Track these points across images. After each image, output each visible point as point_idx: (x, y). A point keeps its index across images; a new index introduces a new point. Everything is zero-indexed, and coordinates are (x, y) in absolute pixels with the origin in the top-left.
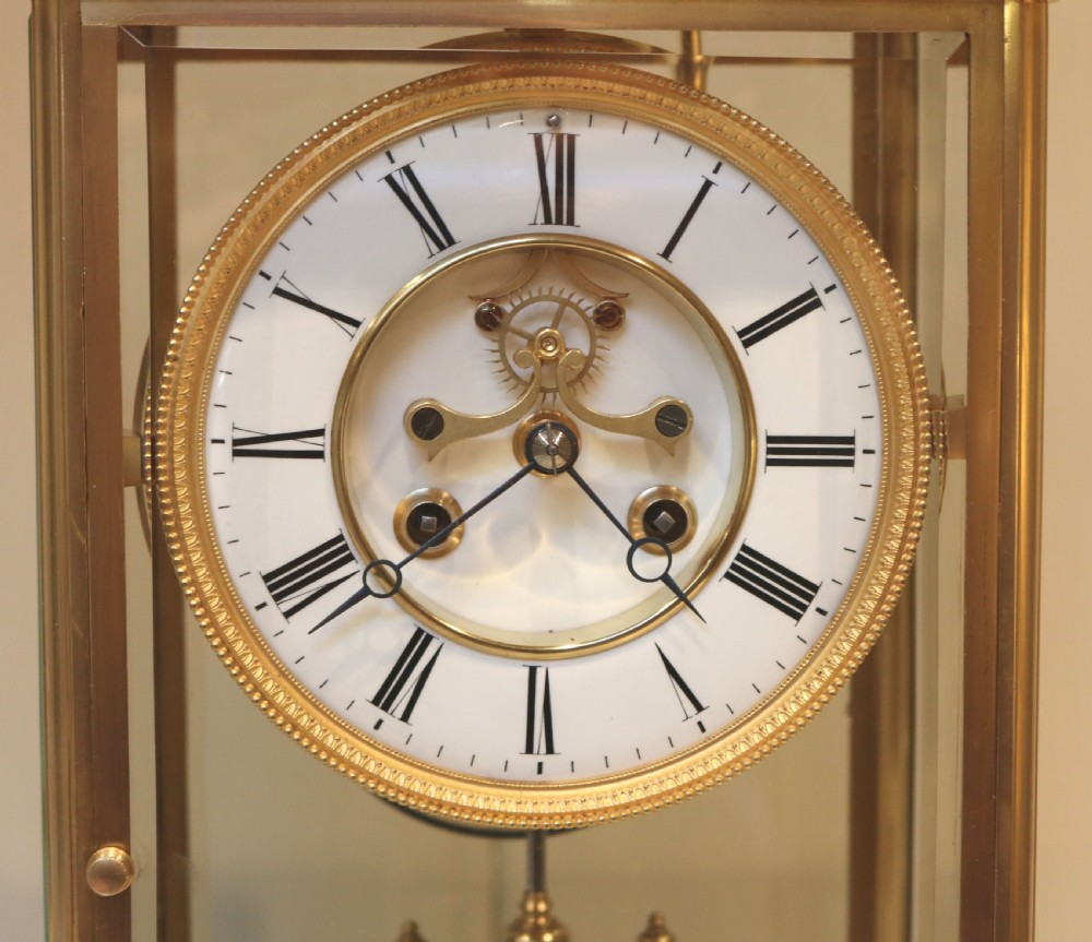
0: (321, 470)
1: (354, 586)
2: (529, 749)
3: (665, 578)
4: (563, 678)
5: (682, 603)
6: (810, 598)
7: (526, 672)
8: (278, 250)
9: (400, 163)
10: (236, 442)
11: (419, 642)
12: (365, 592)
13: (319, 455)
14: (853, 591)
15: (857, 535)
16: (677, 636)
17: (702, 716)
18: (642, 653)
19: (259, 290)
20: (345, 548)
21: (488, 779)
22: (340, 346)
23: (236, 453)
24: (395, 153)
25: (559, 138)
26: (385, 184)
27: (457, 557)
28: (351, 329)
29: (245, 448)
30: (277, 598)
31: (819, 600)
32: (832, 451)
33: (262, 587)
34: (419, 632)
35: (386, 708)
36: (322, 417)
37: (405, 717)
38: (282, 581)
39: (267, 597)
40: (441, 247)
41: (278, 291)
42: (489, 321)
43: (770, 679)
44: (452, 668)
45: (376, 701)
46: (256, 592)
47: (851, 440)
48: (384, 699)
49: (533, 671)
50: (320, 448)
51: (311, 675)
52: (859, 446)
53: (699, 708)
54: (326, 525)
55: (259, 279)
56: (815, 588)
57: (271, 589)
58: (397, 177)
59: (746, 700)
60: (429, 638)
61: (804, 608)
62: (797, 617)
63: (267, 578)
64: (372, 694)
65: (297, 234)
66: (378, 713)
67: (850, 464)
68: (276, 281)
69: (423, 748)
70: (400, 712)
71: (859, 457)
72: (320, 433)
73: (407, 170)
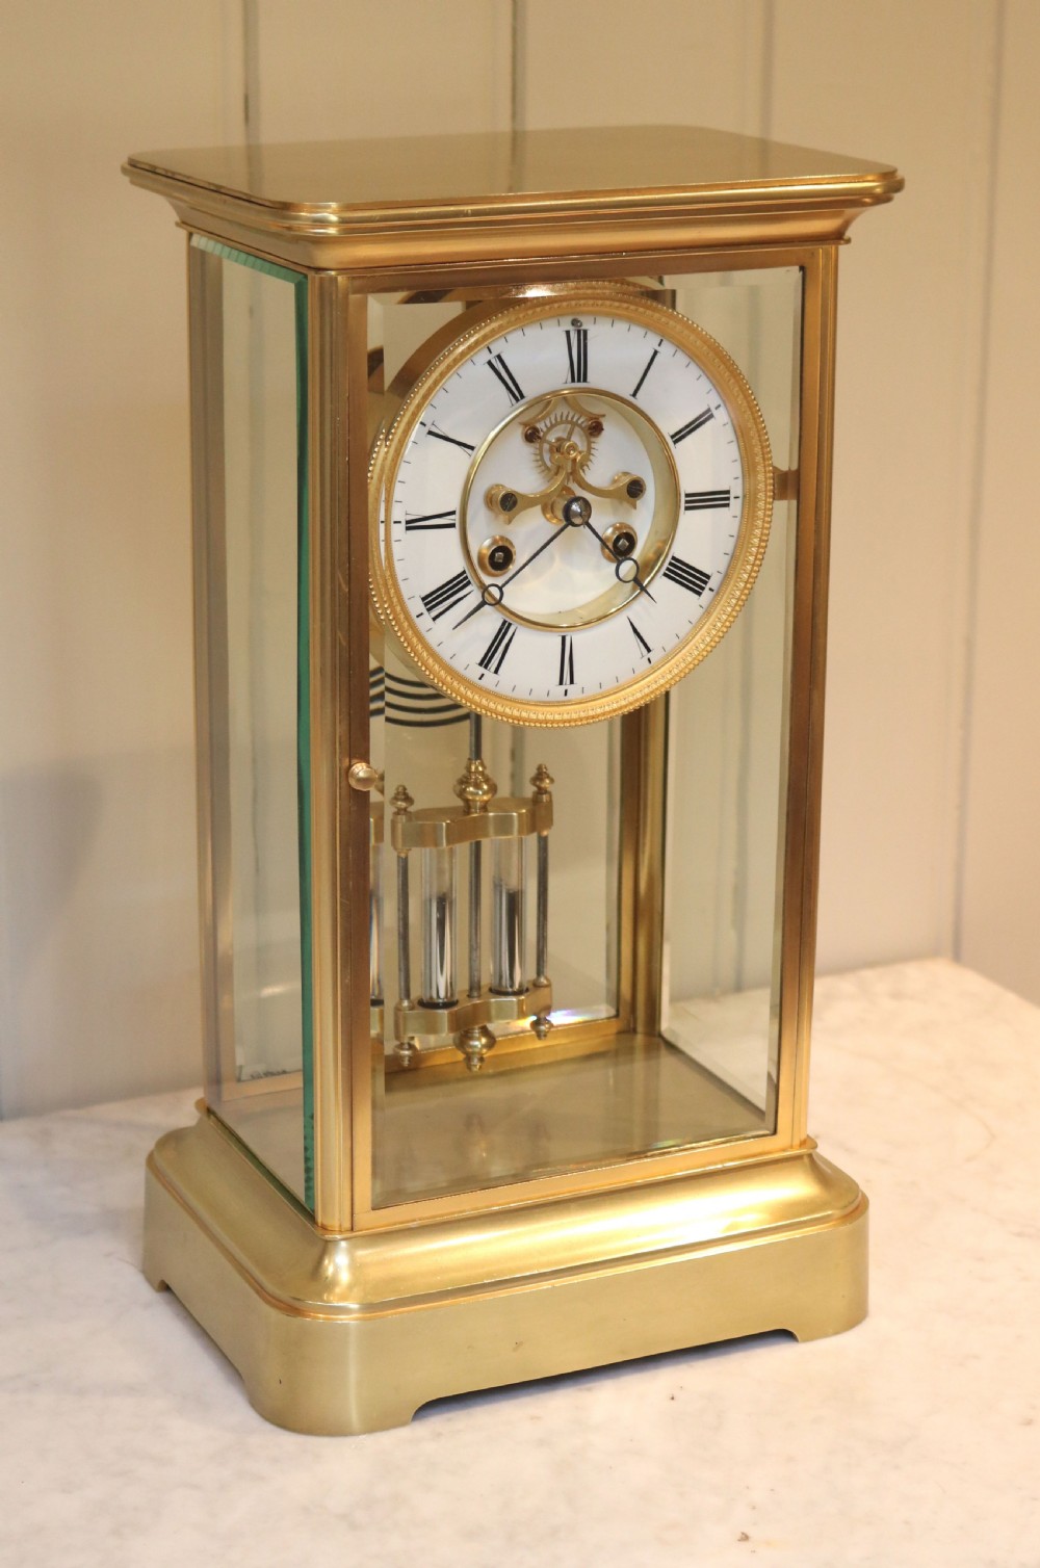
0: (454, 534)
2: (561, 683)
3: (635, 580)
4: (579, 639)
5: (643, 592)
6: (706, 583)
7: (560, 639)
8: (428, 408)
9: (495, 353)
10: (407, 522)
11: (505, 627)
13: (452, 526)
14: (727, 576)
15: (729, 545)
16: (640, 610)
17: (650, 655)
18: (621, 623)
19: (418, 432)
20: (466, 578)
21: (538, 702)
22: (463, 461)
23: (408, 529)
24: (495, 347)
25: (579, 332)
26: (487, 366)
28: (469, 451)
29: (412, 525)
30: (429, 610)
31: (711, 584)
32: (719, 499)
33: (421, 604)
34: (505, 622)
35: (486, 667)
36: (455, 505)
37: (496, 672)
38: (432, 600)
39: (423, 609)
40: (517, 400)
41: (428, 432)
42: (531, 437)
43: (685, 630)
44: (522, 638)
45: (481, 664)
46: (417, 608)
47: (728, 492)
48: (485, 662)
49: (564, 638)
50: (452, 522)
51: (445, 653)
52: (732, 495)
53: (649, 650)
54: (456, 565)
55: (418, 426)
56: (708, 577)
57: (426, 605)
58: (493, 361)
59: (672, 643)
60: (510, 624)
61: (703, 589)
62: (699, 594)
63: (423, 599)
64: (479, 660)
66: (482, 670)
67: (727, 505)
68: (429, 427)
69: (504, 689)
70: (493, 669)
71: (732, 501)
72: (453, 513)
73: (499, 357)
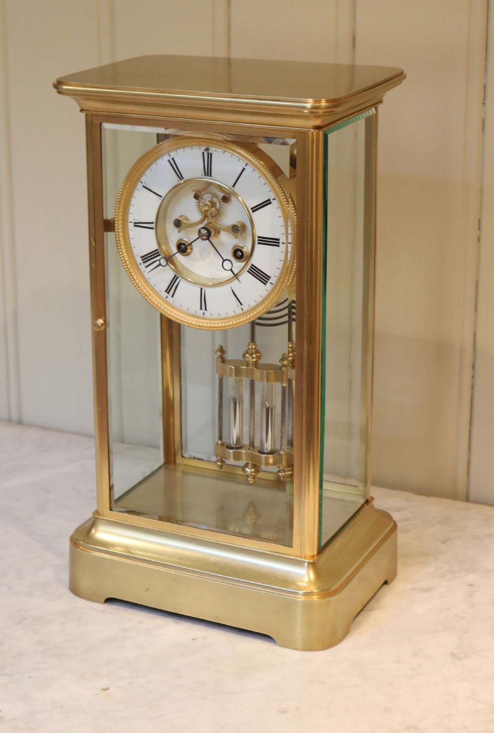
0: (153, 231)
1: (158, 263)
2: (201, 309)
3: (231, 270)
4: (209, 292)
5: (235, 278)
6: (268, 280)
7: (200, 289)
8: (144, 176)
9: (172, 157)
10: (135, 223)
11: (175, 278)
12: (160, 265)
13: (152, 228)
14: (279, 279)
15: (280, 265)
16: (235, 285)
17: (242, 306)
18: (227, 288)
19: (140, 186)
20: (158, 252)
21: (191, 314)
22: (157, 201)
23: (135, 226)
24: (171, 154)
25: (208, 154)
26: (168, 162)
27: (191, 256)
28: (160, 198)
29: (137, 225)
30: (144, 262)
31: (271, 281)
32: (274, 242)
33: (141, 259)
34: (175, 276)
35: (168, 293)
36: (153, 219)
37: (173, 296)
38: (146, 258)
39: (142, 262)
40: (179, 178)
41: (144, 187)
42: (196, 197)
43: (259, 299)
44: (183, 285)
46: (139, 261)
47: (279, 240)
48: (167, 291)
51: (152, 282)
52: (281, 241)
53: (241, 304)
54: (154, 246)
55: (140, 183)
56: (270, 277)
57: (143, 260)
58: (170, 160)
59: (253, 304)
60: (178, 278)
61: (267, 282)
62: (265, 284)
63: (142, 257)
64: (165, 290)
65: (148, 172)
66: (166, 294)
67: (278, 246)
68: (143, 184)
69: (177, 304)
70: (171, 295)
71: (281, 244)
72: (153, 223)
73: (173, 159)
